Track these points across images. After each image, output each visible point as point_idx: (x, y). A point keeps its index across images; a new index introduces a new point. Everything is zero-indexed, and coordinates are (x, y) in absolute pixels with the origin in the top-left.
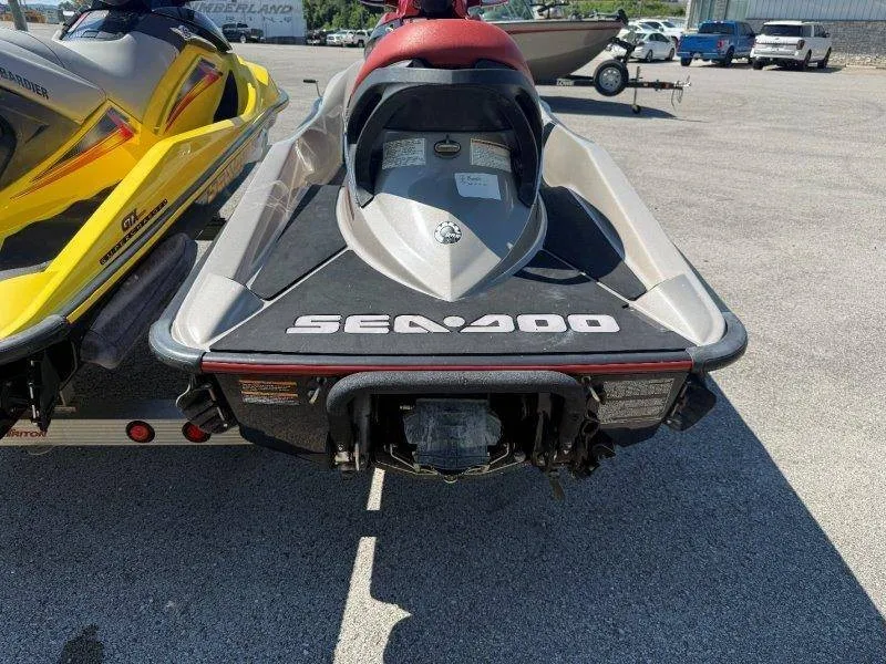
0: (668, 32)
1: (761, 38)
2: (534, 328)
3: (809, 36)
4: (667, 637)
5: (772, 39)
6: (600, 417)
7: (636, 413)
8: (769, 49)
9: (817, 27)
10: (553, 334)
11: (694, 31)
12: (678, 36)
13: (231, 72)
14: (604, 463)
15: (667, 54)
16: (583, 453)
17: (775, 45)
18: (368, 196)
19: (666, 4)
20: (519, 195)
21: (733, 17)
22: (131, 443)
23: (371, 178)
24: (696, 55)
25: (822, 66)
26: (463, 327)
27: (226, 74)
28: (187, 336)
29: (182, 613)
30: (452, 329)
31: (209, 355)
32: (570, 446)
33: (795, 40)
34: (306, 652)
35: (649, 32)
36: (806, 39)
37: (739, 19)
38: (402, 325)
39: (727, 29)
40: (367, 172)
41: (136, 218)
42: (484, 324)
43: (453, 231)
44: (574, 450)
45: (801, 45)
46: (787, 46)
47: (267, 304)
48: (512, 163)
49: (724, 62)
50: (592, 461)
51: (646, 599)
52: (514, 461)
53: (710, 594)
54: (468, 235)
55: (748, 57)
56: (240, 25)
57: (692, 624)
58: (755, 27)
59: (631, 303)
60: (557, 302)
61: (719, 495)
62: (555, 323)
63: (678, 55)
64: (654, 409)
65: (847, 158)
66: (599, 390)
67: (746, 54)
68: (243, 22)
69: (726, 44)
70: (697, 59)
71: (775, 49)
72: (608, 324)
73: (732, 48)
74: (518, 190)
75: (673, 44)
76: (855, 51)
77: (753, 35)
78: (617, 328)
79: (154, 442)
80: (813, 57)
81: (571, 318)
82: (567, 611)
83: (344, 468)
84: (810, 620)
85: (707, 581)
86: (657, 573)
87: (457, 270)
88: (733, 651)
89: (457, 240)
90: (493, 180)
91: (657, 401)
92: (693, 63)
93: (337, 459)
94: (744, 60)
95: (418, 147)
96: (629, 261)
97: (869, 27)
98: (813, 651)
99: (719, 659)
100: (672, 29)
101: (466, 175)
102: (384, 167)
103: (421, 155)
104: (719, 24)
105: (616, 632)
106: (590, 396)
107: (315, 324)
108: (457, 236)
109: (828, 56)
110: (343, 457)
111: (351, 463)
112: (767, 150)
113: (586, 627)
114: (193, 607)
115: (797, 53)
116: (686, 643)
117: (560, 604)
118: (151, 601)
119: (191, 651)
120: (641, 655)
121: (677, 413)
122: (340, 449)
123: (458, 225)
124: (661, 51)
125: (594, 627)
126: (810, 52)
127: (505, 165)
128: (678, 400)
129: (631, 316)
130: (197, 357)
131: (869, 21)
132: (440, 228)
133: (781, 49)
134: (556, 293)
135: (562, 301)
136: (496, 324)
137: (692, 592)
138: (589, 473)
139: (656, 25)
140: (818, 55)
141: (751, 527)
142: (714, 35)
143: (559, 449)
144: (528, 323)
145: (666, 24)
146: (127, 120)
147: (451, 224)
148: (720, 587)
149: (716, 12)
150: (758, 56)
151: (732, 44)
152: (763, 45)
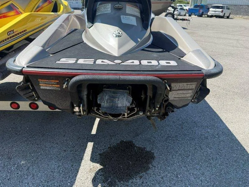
0: (185, 8)
1: (211, 9)
2: (147, 64)
3: (225, 9)
4: (195, 178)
5: (214, 10)
6: (169, 97)
7: (183, 96)
8: (213, 12)
9: (227, 7)
10: (153, 65)
11: (192, 7)
12: (188, 9)
13: (56, 1)
14: (170, 114)
15: (184, 14)
16: (163, 111)
17: (215, 11)
18: (91, 25)
19: (184, 1)
20: (143, 26)
21: (203, 3)
22: (12, 109)
23: (92, 18)
24: (193, 14)
25: (228, 17)
26: (121, 63)
27: (54, 2)
28: (19, 63)
29: (27, 170)
30: (117, 64)
31: (26, 68)
32: (158, 106)
33: (221, 10)
34: (69, 184)
35: (180, 7)
36: (223, 10)
37: (205, 4)
38: (99, 62)
39: (202, 7)
40: (91, 16)
41: (13, 33)
42: (129, 62)
43: (119, 34)
44: (160, 108)
45: (222, 11)
46: (219, 12)
47: (51, 55)
48: (141, 14)
49: (201, 16)
50: (166, 114)
51: (187, 166)
52: (139, 114)
53: (208, 164)
54: (124, 35)
55: (207, 15)
57: (203, 174)
58: (209, 6)
59: (181, 58)
60: (155, 57)
61: (208, 132)
62: (154, 63)
63: (188, 14)
64: (189, 94)
65: (237, 40)
66: (170, 86)
67: (207, 14)
69: (201, 11)
70: (193, 15)
71: (215, 13)
72: (173, 63)
73: (203, 12)
74: (143, 24)
75: (186, 11)
76: (237, 14)
77: (209, 9)
78: (177, 64)
79: (20, 109)
80: (225, 15)
81: (160, 62)
82: (160, 169)
83: (77, 114)
84: (243, 172)
85: (207, 160)
86: (190, 157)
87: (120, 46)
88: (218, 183)
89: (121, 36)
90: (134, 19)
91: (190, 91)
92: (192, 16)
93: (75, 110)
94: (206, 16)
95: (108, 7)
96: (180, 47)
97: (241, 7)
98: (245, 183)
99: (213, 186)
100: (186, 7)
101: (124, 16)
102: (97, 14)
103: (109, 9)
104: (199, 5)
105: (177, 177)
106: (166, 88)
107: (67, 61)
108: (121, 35)
109: (229, 15)
110: (76, 109)
111: (80, 112)
112: (214, 37)
113: (167, 175)
114: (31, 168)
115: (221, 14)
116: (201, 180)
117: (158, 167)
118: (16, 166)
119: (28, 183)
120: (186, 185)
121: (196, 97)
122: (75, 106)
123: (121, 32)
124: (183, 13)
125: (170, 175)
126: (225, 13)
127: (138, 14)
128: (197, 92)
129: (181, 61)
130: (20, 68)
131: (241, 5)
132: (114, 33)
133: (217, 13)
134: (155, 55)
135: (157, 57)
136: (133, 62)
137: (202, 163)
138: (165, 118)
139: (181, 6)
140: (227, 15)
141: (220, 142)
142: (198, 8)
143: (154, 108)
144: (144, 62)
145: (184, 5)
146: (18, 9)
147: (119, 31)
148: (211, 161)
149: (198, 2)
150: (210, 15)
151: (203, 11)
152: (212, 11)
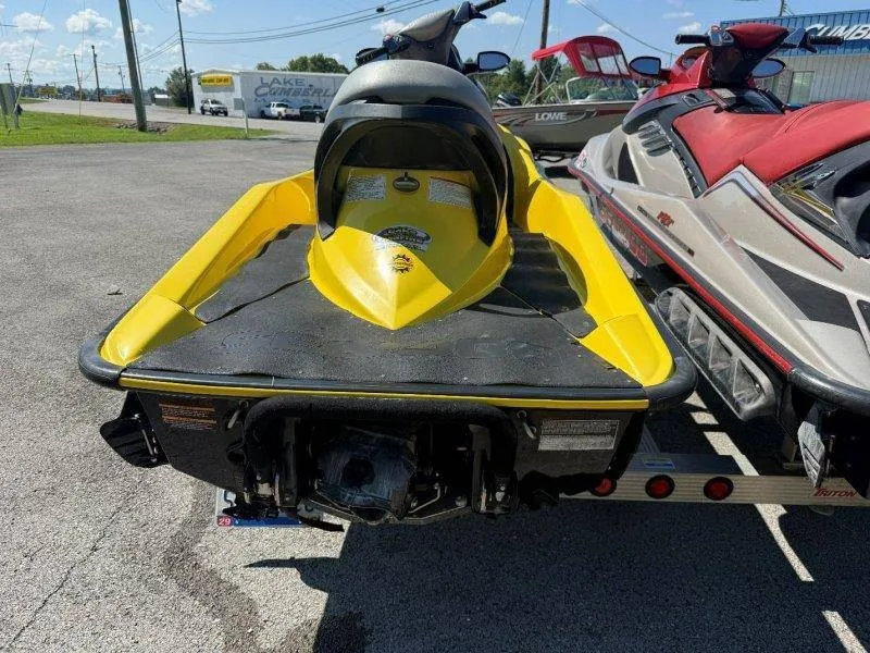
56: (315, 107)
68: (318, 105)
